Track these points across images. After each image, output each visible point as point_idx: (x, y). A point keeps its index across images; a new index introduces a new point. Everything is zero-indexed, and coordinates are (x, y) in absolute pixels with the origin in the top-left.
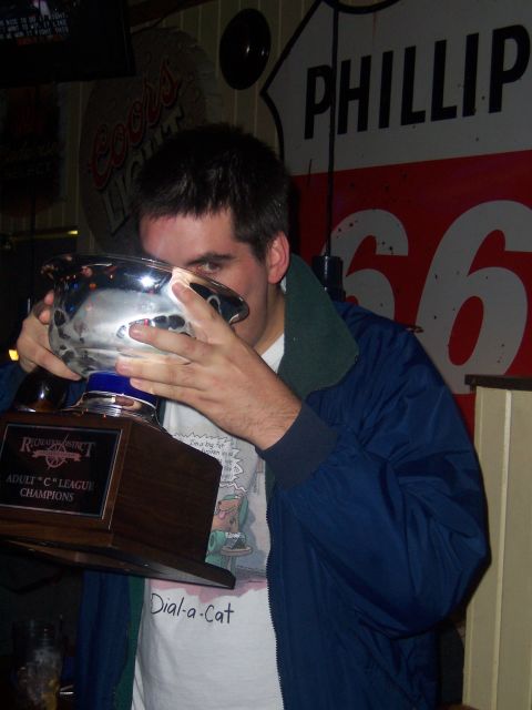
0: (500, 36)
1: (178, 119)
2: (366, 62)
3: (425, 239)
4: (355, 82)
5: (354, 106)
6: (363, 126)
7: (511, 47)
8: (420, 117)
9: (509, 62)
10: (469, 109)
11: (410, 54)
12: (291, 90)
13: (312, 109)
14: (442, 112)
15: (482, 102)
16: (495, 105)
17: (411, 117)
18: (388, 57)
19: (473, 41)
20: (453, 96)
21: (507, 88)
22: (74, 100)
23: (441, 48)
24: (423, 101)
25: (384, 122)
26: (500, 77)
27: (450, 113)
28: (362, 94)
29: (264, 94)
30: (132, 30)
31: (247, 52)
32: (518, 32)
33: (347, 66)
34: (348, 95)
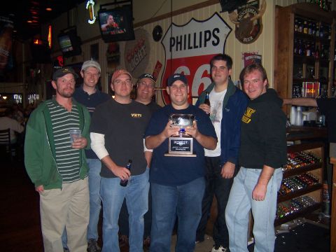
0: (206, 32)
1: (145, 48)
2: (181, 37)
3: (193, 72)
4: (179, 41)
5: (179, 45)
6: (181, 49)
7: (208, 34)
8: (191, 48)
9: (208, 37)
10: (201, 47)
11: (189, 35)
12: (167, 42)
13: (171, 46)
14: (196, 47)
15: (203, 45)
16: (205, 46)
17: (190, 48)
18: (185, 36)
19: (201, 33)
20: (198, 44)
21: (207, 42)
22: (122, 45)
23: (195, 34)
24: (192, 45)
25: (185, 49)
26: (206, 40)
28: (181, 43)
29: (162, 43)
30: (134, 29)
31: (158, 35)
32: (209, 32)
33: (177, 37)
34: (178, 43)
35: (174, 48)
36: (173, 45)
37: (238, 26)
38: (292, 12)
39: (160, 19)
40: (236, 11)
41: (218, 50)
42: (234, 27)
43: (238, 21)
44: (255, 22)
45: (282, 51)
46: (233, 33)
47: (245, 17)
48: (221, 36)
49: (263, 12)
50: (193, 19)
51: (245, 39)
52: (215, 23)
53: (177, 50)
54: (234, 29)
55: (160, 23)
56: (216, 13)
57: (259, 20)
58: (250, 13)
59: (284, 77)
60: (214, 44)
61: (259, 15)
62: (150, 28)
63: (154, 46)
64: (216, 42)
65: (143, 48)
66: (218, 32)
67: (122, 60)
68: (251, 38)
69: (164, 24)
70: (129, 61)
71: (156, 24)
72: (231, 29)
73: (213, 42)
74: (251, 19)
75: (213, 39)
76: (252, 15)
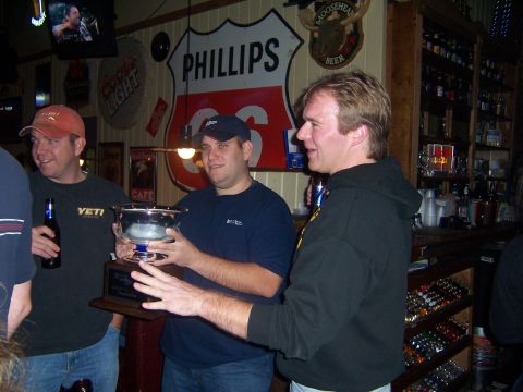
0: (252, 46)
1: (136, 73)
2: (205, 53)
4: (201, 61)
5: (201, 69)
6: (204, 77)
7: (256, 49)
8: (224, 74)
10: (242, 72)
11: (221, 50)
13: (186, 70)
14: (232, 73)
15: (246, 70)
16: (251, 71)
17: (221, 74)
18: (213, 52)
19: (243, 47)
20: (236, 67)
21: (255, 65)
22: (95, 64)
23: (232, 49)
24: (225, 68)
25: (212, 76)
26: (253, 61)
27: (235, 73)
28: (204, 65)
29: (168, 64)
30: (117, 38)
31: (161, 48)
32: (258, 45)
33: (198, 54)
34: (198, 65)
35: (192, 73)
36: (190, 69)
37: (316, 35)
38: (421, 13)
39: (167, 21)
40: (311, 7)
41: (275, 79)
42: (306, 36)
43: (316, 25)
44: (349, 29)
45: (400, 84)
46: (306, 48)
47: (330, 18)
48: (282, 53)
49: (365, 9)
50: (228, 20)
51: (329, 60)
52: (271, 28)
53: (197, 78)
54: (307, 40)
55: (165, 27)
56: (273, 10)
57: (357, 25)
58: (339, 12)
59: (404, 134)
60: (268, 68)
61: (357, 14)
62: (146, 37)
63: (154, 71)
64: (271, 63)
65: (132, 73)
66: (277, 45)
67: (94, 94)
68: (341, 58)
69: (174, 29)
70: (106, 97)
71: (158, 29)
72: (302, 42)
73: (266, 64)
74: (343, 23)
75: (266, 58)
76: (343, 14)
